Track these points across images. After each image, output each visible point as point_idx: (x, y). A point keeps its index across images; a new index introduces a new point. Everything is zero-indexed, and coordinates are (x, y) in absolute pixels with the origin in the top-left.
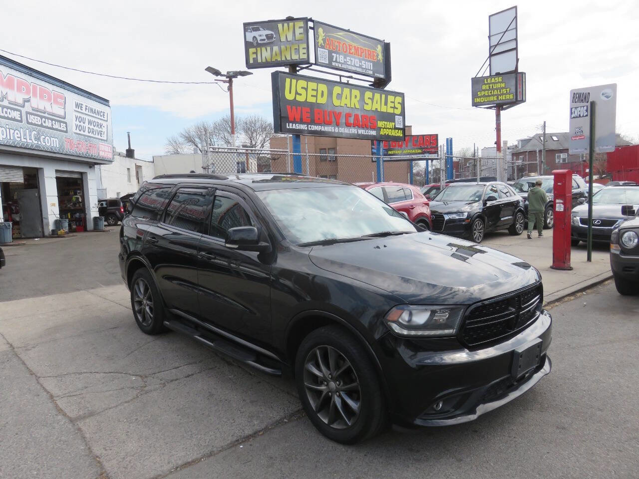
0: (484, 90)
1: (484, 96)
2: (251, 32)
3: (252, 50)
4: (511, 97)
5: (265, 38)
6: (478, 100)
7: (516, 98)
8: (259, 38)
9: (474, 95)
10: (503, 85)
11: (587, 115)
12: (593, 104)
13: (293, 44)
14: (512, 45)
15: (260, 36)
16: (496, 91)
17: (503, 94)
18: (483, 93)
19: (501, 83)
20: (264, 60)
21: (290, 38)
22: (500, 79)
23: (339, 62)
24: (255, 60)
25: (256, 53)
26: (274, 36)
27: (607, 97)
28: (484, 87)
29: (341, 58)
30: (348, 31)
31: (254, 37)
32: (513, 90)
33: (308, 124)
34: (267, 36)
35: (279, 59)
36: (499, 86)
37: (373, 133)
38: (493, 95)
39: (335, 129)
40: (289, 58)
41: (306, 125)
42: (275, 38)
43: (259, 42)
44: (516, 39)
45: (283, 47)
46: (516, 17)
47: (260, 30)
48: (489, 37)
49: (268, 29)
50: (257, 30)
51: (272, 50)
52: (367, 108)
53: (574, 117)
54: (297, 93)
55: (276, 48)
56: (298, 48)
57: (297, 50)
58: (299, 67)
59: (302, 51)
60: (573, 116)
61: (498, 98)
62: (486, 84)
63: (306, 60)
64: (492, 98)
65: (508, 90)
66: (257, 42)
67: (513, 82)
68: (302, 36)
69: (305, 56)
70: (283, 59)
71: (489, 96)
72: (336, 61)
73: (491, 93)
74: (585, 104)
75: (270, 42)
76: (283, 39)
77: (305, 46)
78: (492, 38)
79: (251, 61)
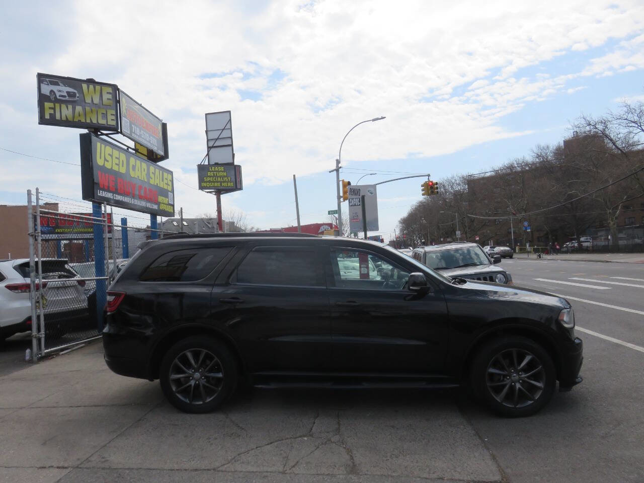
0: (210, 177)
1: (210, 182)
2: (48, 85)
3: (47, 105)
4: (231, 185)
5: (66, 94)
6: (204, 184)
7: (236, 186)
8: (58, 94)
9: (201, 180)
10: (225, 174)
11: (359, 205)
12: (363, 197)
13: (99, 107)
14: (228, 142)
15: (60, 91)
16: (219, 178)
17: (225, 182)
18: (208, 179)
19: (222, 172)
20: (64, 118)
21: (96, 100)
22: (222, 169)
23: (137, 135)
24: (53, 116)
25: (54, 109)
26: (77, 95)
27: (372, 193)
28: (209, 174)
29: (138, 131)
30: (140, 105)
31: (52, 91)
32: (233, 179)
33: (113, 192)
34: (68, 92)
35: (83, 120)
36: (221, 174)
37: (155, 207)
38: (217, 182)
39: (131, 200)
40: (95, 121)
41: (112, 194)
42: (78, 97)
43: (58, 98)
44: (231, 138)
45: (88, 109)
46: (230, 120)
47: (59, 85)
48: (207, 132)
49: (69, 86)
50: (56, 84)
51: (74, 109)
52: (152, 182)
53: (351, 206)
54: (105, 160)
55: (79, 109)
56: (105, 112)
57: (105, 116)
58: (100, 132)
59: (110, 117)
60: (351, 204)
61: (221, 185)
62: (211, 171)
63: (115, 127)
64: (216, 184)
65: (229, 178)
66: (56, 97)
67: (233, 173)
68: (111, 102)
69: (114, 123)
70: (88, 121)
71: (213, 182)
72: (134, 133)
73: (215, 179)
74: (358, 197)
75: (71, 100)
76: (88, 100)
77: (114, 112)
78: (209, 133)
79: (47, 117)
